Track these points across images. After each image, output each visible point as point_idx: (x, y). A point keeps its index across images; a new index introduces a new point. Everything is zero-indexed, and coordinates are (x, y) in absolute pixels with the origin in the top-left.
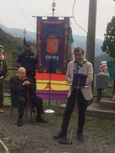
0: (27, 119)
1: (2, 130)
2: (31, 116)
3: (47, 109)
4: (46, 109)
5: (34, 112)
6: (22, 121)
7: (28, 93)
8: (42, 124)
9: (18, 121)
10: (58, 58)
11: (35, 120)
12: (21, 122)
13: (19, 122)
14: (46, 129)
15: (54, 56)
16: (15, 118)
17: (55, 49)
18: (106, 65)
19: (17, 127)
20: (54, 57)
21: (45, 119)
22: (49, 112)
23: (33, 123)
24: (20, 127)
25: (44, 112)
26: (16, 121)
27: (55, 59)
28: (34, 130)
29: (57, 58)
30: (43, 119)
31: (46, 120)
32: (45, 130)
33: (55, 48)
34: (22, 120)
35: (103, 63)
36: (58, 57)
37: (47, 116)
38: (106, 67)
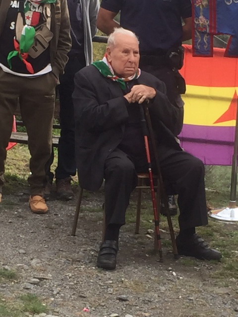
0: (140, 240)
1: (34, 284)
2: (156, 230)
3: (226, 206)
4: (220, 206)
5: (169, 214)
6: (116, 250)
7: (146, 138)
8: (197, 266)
9: (102, 249)
11: (170, 249)
12: (113, 252)
13: (104, 252)
14: (215, 285)
16: (91, 234)
19: (96, 272)
21: (213, 246)
22: (229, 219)
23: (161, 261)
24: (108, 274)
25: (213, 216)
26: (92, 247)
28: (163, 288)
30: (205, 244)
31: (217, 250)
32: (210, 289)
34: (117, 245)
37: (221, 235)
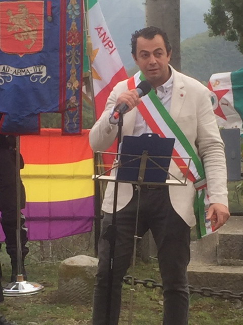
10: (44, 75)
15: (30, 66)
17: (31, 37)
18: (230, 87)
20: (31, 70)
27: (34, 78)
29: (41, 73)
33: (33, 36)
35: (217, 80)
36: (45, 68)
38: (229, 97)
